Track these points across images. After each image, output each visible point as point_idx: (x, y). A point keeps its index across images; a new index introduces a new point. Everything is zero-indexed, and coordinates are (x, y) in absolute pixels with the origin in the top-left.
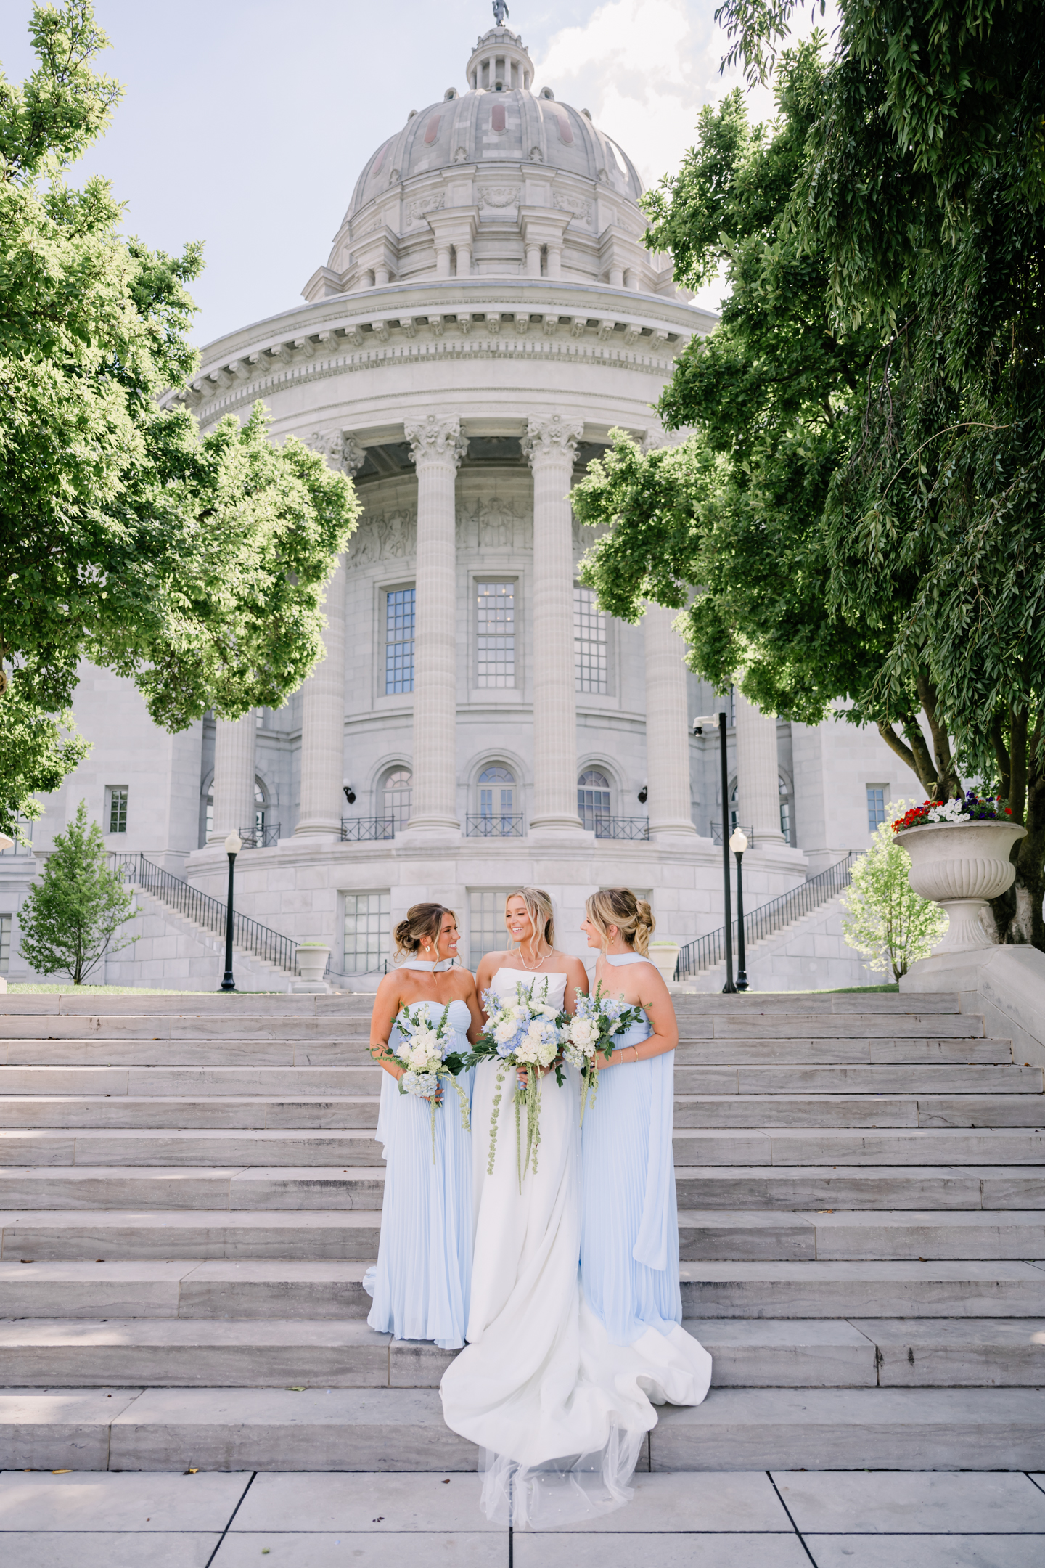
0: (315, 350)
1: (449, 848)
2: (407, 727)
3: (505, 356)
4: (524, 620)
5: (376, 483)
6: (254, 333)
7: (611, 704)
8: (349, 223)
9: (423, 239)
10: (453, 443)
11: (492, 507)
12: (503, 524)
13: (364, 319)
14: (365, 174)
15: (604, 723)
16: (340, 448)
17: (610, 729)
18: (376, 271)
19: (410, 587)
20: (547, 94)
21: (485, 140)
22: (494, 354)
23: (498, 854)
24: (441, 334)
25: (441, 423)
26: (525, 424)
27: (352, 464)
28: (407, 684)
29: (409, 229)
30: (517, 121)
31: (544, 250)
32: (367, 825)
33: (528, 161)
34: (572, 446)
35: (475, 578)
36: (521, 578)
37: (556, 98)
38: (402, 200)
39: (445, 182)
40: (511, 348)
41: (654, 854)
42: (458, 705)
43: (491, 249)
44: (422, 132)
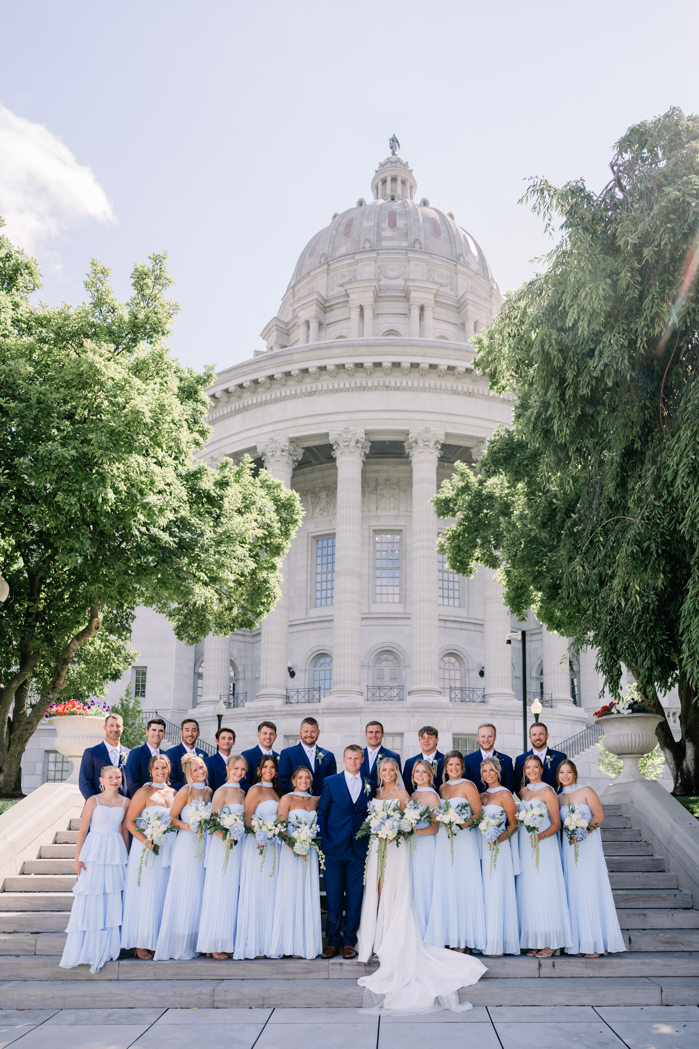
0: (271, 384)
1: (356, 708)
2: (329, 628)
3: (395, 389)
4: (406, 559)
5: (310, 468)
6: (232, 373)
7: (462, 613)
8: (292, 288)
9: (341, 300)
10: (360, 446)
11: (386, 485)
12: (393, 496)
13: (303, 366)
14: (303, 255)
15: (457, 625)
16: (287, 448)
17: (461, 629)
18: (310, 321)
19: (332, 536)
20: (425, 203)
21: (383, 234)
22: (388, 388)
23: (387, 712)
24: (353, 375)
25: (353, 433)
26: (407, 433)
27: (295, 458)
28: (329, 600)
29: (332, 293)
30: (405, 222)
31: (422, 308)
32: (303, 693)
33: (412, 249)
34: (437, 447)
35: (374, 531)
36: (404, 531)
37: (431, 205)
38: (328, 274)
39: (357, 262)
40: (398, 384)
41: (488, 712)
42: (362, 614)
43: (387, 307)
44: (342, 228)
